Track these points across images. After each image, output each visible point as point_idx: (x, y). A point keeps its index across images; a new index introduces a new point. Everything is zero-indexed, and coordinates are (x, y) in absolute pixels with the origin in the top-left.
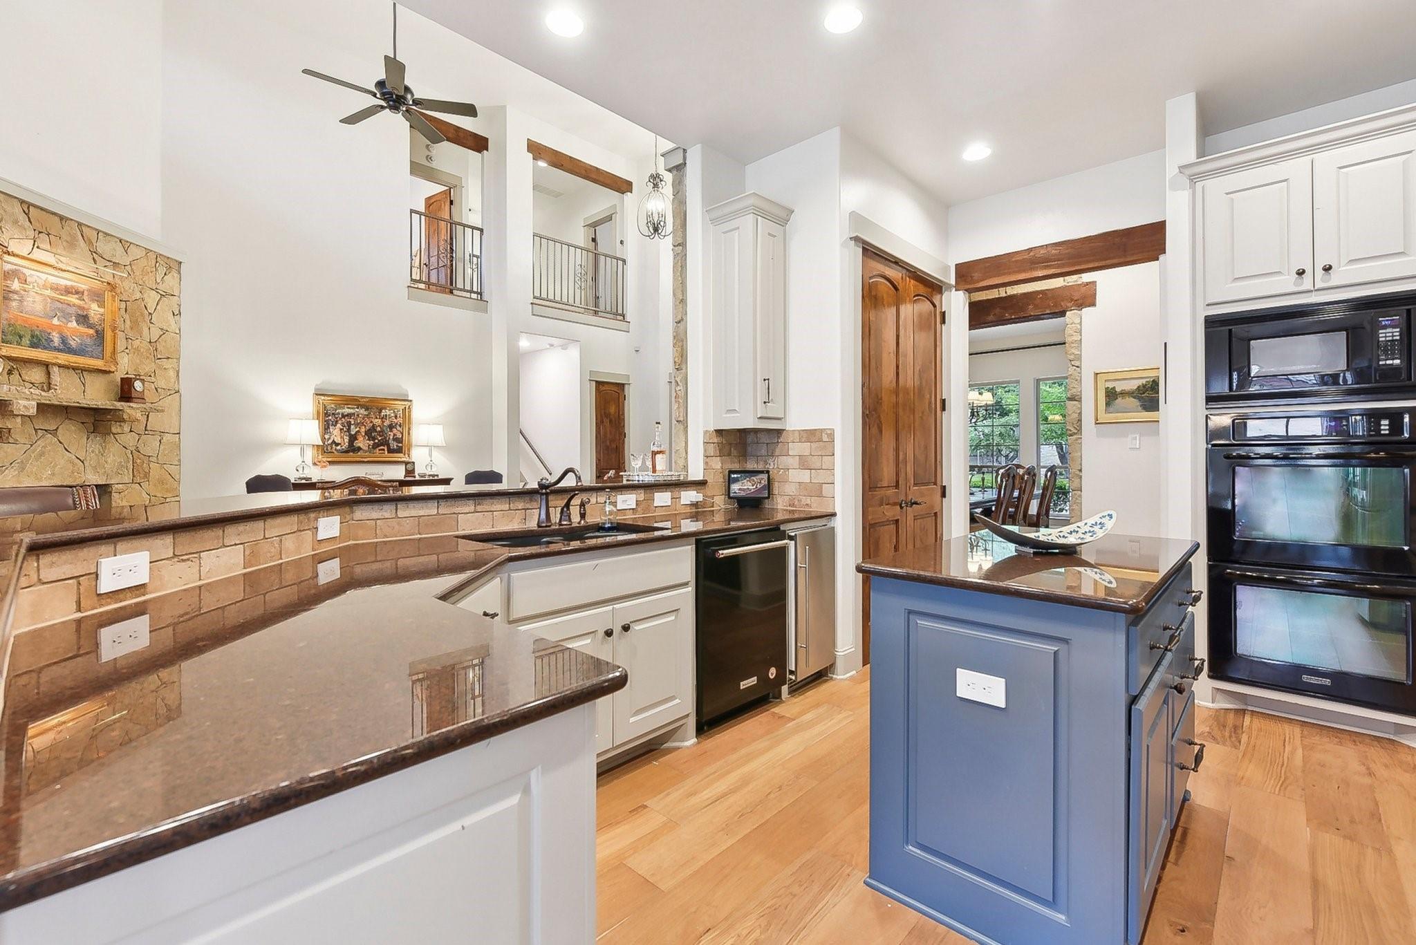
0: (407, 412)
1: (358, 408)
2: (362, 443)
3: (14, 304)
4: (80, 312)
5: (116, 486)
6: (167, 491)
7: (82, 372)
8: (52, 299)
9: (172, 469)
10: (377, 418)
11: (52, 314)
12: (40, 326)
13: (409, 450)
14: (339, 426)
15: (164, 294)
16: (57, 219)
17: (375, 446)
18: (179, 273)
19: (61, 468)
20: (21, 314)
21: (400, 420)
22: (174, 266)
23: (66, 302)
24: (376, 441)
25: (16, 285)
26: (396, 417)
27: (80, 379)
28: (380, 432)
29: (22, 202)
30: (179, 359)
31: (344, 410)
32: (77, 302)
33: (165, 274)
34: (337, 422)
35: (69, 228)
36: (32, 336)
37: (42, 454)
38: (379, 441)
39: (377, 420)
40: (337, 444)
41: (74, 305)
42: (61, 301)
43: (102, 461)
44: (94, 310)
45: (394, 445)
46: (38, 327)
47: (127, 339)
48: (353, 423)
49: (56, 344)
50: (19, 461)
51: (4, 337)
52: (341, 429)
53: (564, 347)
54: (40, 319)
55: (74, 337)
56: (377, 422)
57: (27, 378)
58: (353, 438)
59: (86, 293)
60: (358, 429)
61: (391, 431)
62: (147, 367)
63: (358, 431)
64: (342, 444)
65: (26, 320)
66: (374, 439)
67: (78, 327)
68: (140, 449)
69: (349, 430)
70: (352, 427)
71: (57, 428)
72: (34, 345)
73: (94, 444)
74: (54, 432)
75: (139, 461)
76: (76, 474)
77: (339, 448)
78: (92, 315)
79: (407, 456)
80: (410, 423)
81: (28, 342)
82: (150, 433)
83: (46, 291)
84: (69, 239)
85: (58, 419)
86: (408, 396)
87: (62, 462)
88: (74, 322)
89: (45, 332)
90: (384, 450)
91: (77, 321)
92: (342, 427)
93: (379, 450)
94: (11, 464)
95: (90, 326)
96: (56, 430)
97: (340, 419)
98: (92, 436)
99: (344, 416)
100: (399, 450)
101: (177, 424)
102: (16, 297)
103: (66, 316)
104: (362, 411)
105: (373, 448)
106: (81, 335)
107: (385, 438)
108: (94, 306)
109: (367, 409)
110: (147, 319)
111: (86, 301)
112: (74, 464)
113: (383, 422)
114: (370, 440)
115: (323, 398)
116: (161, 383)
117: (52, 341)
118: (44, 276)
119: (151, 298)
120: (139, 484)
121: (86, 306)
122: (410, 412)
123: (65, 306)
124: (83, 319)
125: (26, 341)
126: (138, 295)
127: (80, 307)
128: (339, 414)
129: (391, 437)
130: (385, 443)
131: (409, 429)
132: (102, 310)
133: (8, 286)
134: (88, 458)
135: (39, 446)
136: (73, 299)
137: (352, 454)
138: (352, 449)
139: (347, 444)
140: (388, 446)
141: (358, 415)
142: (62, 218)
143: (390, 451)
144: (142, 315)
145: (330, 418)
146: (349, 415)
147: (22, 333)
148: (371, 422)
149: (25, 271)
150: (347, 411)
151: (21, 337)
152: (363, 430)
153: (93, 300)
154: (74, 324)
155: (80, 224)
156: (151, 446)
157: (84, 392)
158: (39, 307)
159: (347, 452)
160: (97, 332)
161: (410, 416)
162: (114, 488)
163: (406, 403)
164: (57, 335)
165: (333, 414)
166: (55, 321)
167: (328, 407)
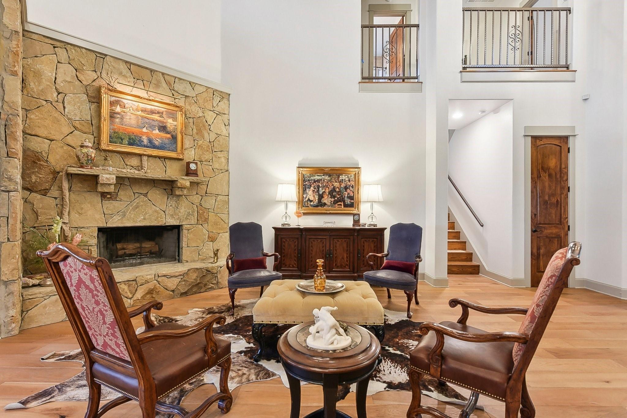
0: (357, 176)
1: (324, 175)
2: (327, 200)
3: (117, 120)
4: (161, 125)
5: (186, 226)
6: (220, 229)
7: (164, 160)
8: (142, 117)
9: (224, 217)
10: (336, 182)
11: (143, 125)
12: (134, 133)
13: (358, 205)
14: (312, 188)
15: (218, 113)
16: (148, 71)
17: (335, 202)
18: (229, 101)
19: (150, 215)
20: (122, 126)
21: (353, 183)
22: (225, 96)
23: (151, 118)
24: (336, 198)
25: (118, 109)
26: (349, 181)
27: (163, 164)
28: (338, 192)
29: (126, 62)
30: (228, 152)
31: (315, 177)
32: (159, 118)
33: (219, 101)
34: (311, 186)
35: (156, 76)
36: (129, 139)
37: (137, 207)
38: (338, 198)
39: (336, 184)
40: (311, 201)
41: (157, 120)
42: (149, 118)
43: (177, 212)
44: (170, 123)
45: (348, 201)
46: (133, 133)
47: (194, 140)
48: (321, 186)
49: (145, 143)
50: (123, 211)
51: (111, 139)
52: (313, 191)
53: (496, 110)
54: (134, 129)
55: (157, 139)
56: (337, 184)
57: (128, 163)
58: (321, 197)
59: (164, 113)
60: (324, 190)
61: (346, 191)
62: (207, 156)
63: (324, 192)
64: (314, 201)
65: (125, 130)
66: (334, 197)
67: (159, 133)
68: (203, 204)
69: (318, 191)
70: (320, 189)
71: (148, 192)
72: (132, 143)
73: (172, 202)
74: (146, 195)
75: (201, 211)
76: (159, 219)
77: (312, 203)
78: (169, 126)
79: (356, 209)
80: (359, 185)
81: (127, 142)
82: (209, 195)
83: (138, 112)
84: (156, 82)
85: (148, 187)
86: (358, 164)
87: (150, 212)
88: (157, 130)
89: (138, 136)
90: (341, 205)
91: (159, 130)
92: (314, 189)
93: (338, 205)
94: (118, 212)
95: (168, 133)
96: (147, 193)
97: (313, 183)
98: (170, 197)
99: (315, 181)
100: (352, 205)
101: (227, 190)
102: (118, 116)
103: (152, 127)
104: (327, 178)
105: (333, 203)
106: (162, 138)
107: (342, 196)
108: (170, 121)
109: (330, 176)
110: (208, 127)
111: (165, 118)
112: (158, 213)
113: (340, 185)
114: (331, 198)
115: (301, 169)
116: (216, 166)
117: (143, 141)
118: (136, 104)
119: (210, 116)
120: (202, 225)
121: (165, 121)
122: (358, 176)
123: (151, 121)
124: (163, 128)
125: (126, 141)
126: (201, 114)
127: (160, 121)
128: (312, 180)
129: (346, 196)
130: (342, 200)
131: (358, 189)
132: (175, 123)
133: (113, 110)
134: (167, 210)
135: (135, 202)
136: (156, 117)
137: (320, 208)
138: (320, 204)
139: (317, 201)
140: (344, 201)
141: (324, 180)
142: (151, 71)
143: (346, 206)
144: (204, 126)
145: (307, 183)
146: (318, 181)
147: (123, 137)
148: (333, 185)
149: (124, 100)
150: (317, 178)
151: (122, 140)
152: (327, 191)
153: (169, 117)
154: (157, 131)
155: (163, 74)
156: (209, 203)
157: (165, 171)
158: (133, 122)
159: (317, 206)
160: (172, 136)
161: (358, 179)
162: (184, 227)
163: (356, 170)
164: (146, 138)
165: (308, 180)
166: (145, 130)
167: (305, 176)
